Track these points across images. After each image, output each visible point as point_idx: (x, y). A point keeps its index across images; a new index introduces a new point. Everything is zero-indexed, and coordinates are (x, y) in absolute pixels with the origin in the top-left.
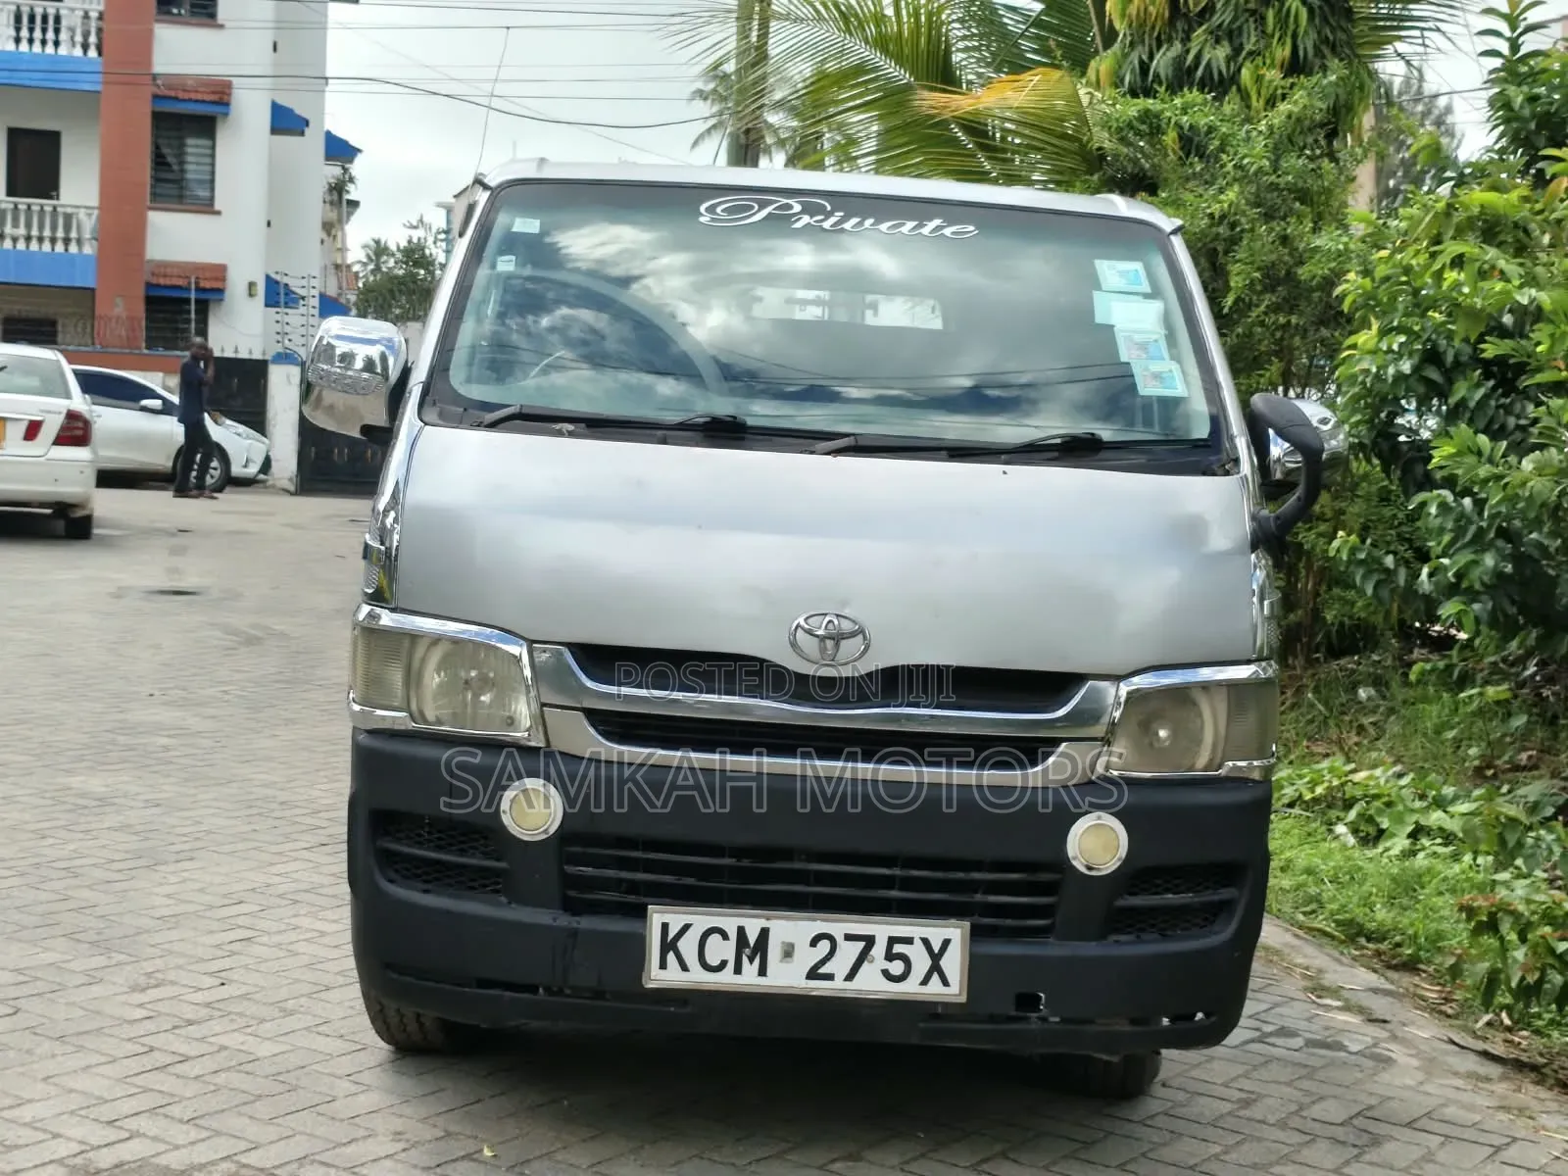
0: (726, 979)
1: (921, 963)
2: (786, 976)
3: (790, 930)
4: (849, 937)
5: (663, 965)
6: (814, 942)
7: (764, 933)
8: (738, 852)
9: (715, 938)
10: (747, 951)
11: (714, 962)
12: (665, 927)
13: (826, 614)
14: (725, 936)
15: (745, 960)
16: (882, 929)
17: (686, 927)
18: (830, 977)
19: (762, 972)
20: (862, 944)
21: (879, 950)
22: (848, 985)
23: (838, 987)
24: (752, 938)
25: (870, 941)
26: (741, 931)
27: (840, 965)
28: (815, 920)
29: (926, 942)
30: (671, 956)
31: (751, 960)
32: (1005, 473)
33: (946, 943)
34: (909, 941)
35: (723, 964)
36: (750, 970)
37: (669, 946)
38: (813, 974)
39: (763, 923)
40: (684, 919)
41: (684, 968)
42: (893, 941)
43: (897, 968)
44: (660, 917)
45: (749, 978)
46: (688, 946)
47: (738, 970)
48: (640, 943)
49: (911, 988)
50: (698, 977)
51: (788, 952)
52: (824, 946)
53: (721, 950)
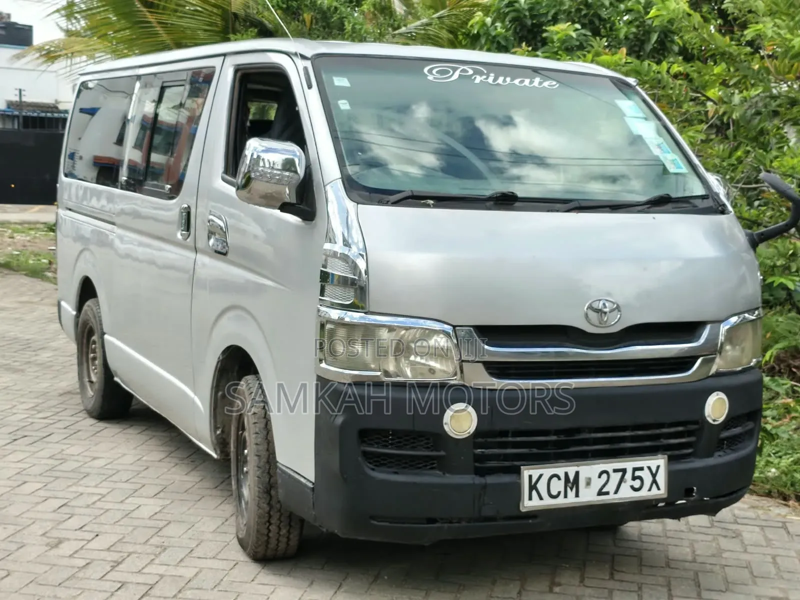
0: (561, 501)
1: (648, 479)
2: (588, 496)
3: (589, 471)
4: (615, 471)
5: (530, 498)
6: (600, 477)
7: (577, 473)
8: (557, 432)
9: (555, 479)
10: (570, 485)
11: (554, 493)
12: (530, 477)
13: (600, 300)
14: (559, 479)
15: (569, 489)
16: (629, 465)
17: (541, 476)
18: (607, 493)
19: (577, 495)
20: (620, 474)
21: (629, 475)
22: (616, 496)
23: (611, 498)
24: (572, 477)
25: (624, 471)
26: (566, 474)
27: (611, 487)
28: (599, 464)
29: (649, 468)
30: (534, 493)
31: (571, 489)
33: (658, 467)
34: (641, 469)
35: (559, 493)
36: (571, 494)
37: (533, 487)
38: (600, 493)
39: (575, 469)
40: (540, 472)
41: (541, 498)
42: (635, 469)
43: (637, 484)
44: (528, 473)
45: (572, 499)
46: (542, 486)
47: (566, 496)
48: (518, 487)
49: (644, 494)
50: (548, 502)
51: (588, 483)
53: (558, 486)
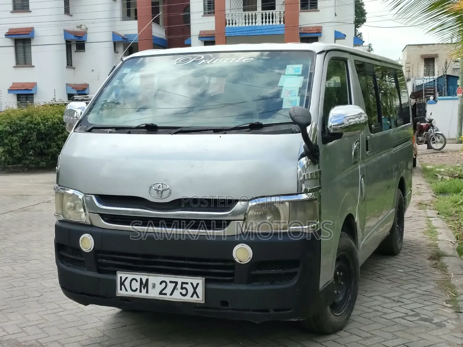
0: (137, 294)
1: (191, 291)
2: (154, 294)
3: (155, 279)
4: (171, 282)
5: (121, 290)
6: (161, 283)
7: (147, 280)
8: (143, 256)
9: (134, 281)
10: (143, 286)
11: (134, 289)
12: (121, 277)
13: (159, 183)
14: (137, 281)
15: (142, 288)
16: (180, 279)
17: (126, 278)
18: (165, 294)
19: (147, 292)
20: (174, 284)
21: (179, 286)
22: (171, 297)
23: (168, 297)
24: (144, 282)
25: (176, 283)
26: (141, 279)
27: (168, 291)
28: (161, 276)
29: (192, 284)
30: (123, 286)
31: (144, 289)
32: (220, 137)
33: (198, 284)
34: (187, 283)
35: (137, 289)
36: (144, 291)
37: (122, 284)
38: (161, 293)
39: (147, 277)
40: (127, 276)
41: (126, 290)
42: (183, 283)
43: (184, 292)
44: (121, 275)
45: (143, 294)
46: (127, 283)
47: (141, 291)
48: (115, 282)
49: (188, 298)
50: (130, 293)
51: (154, 286)
52: (164, 284)
53: (136, 285)
